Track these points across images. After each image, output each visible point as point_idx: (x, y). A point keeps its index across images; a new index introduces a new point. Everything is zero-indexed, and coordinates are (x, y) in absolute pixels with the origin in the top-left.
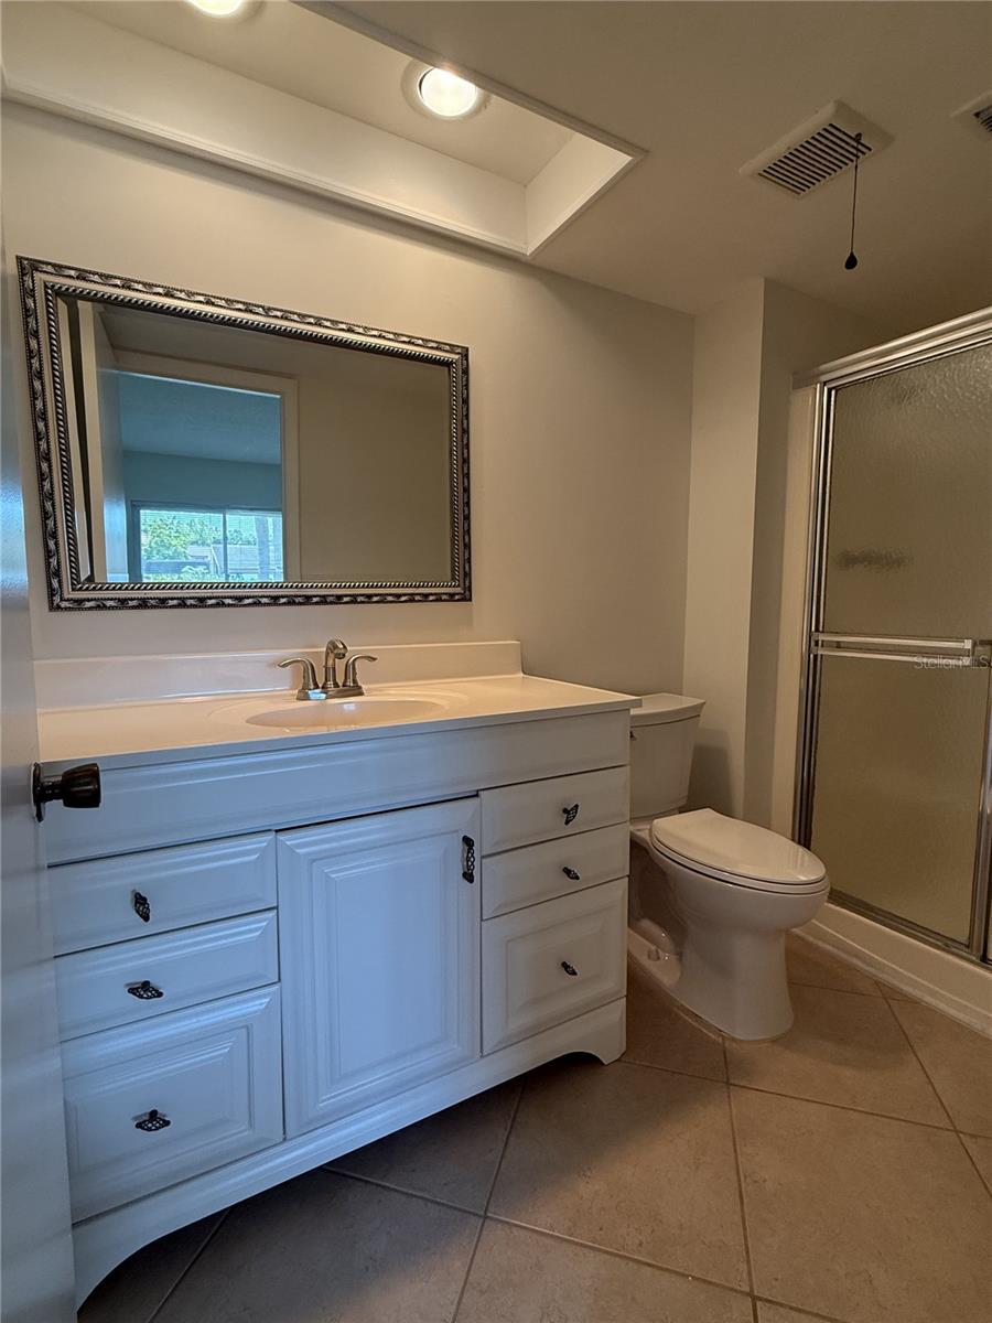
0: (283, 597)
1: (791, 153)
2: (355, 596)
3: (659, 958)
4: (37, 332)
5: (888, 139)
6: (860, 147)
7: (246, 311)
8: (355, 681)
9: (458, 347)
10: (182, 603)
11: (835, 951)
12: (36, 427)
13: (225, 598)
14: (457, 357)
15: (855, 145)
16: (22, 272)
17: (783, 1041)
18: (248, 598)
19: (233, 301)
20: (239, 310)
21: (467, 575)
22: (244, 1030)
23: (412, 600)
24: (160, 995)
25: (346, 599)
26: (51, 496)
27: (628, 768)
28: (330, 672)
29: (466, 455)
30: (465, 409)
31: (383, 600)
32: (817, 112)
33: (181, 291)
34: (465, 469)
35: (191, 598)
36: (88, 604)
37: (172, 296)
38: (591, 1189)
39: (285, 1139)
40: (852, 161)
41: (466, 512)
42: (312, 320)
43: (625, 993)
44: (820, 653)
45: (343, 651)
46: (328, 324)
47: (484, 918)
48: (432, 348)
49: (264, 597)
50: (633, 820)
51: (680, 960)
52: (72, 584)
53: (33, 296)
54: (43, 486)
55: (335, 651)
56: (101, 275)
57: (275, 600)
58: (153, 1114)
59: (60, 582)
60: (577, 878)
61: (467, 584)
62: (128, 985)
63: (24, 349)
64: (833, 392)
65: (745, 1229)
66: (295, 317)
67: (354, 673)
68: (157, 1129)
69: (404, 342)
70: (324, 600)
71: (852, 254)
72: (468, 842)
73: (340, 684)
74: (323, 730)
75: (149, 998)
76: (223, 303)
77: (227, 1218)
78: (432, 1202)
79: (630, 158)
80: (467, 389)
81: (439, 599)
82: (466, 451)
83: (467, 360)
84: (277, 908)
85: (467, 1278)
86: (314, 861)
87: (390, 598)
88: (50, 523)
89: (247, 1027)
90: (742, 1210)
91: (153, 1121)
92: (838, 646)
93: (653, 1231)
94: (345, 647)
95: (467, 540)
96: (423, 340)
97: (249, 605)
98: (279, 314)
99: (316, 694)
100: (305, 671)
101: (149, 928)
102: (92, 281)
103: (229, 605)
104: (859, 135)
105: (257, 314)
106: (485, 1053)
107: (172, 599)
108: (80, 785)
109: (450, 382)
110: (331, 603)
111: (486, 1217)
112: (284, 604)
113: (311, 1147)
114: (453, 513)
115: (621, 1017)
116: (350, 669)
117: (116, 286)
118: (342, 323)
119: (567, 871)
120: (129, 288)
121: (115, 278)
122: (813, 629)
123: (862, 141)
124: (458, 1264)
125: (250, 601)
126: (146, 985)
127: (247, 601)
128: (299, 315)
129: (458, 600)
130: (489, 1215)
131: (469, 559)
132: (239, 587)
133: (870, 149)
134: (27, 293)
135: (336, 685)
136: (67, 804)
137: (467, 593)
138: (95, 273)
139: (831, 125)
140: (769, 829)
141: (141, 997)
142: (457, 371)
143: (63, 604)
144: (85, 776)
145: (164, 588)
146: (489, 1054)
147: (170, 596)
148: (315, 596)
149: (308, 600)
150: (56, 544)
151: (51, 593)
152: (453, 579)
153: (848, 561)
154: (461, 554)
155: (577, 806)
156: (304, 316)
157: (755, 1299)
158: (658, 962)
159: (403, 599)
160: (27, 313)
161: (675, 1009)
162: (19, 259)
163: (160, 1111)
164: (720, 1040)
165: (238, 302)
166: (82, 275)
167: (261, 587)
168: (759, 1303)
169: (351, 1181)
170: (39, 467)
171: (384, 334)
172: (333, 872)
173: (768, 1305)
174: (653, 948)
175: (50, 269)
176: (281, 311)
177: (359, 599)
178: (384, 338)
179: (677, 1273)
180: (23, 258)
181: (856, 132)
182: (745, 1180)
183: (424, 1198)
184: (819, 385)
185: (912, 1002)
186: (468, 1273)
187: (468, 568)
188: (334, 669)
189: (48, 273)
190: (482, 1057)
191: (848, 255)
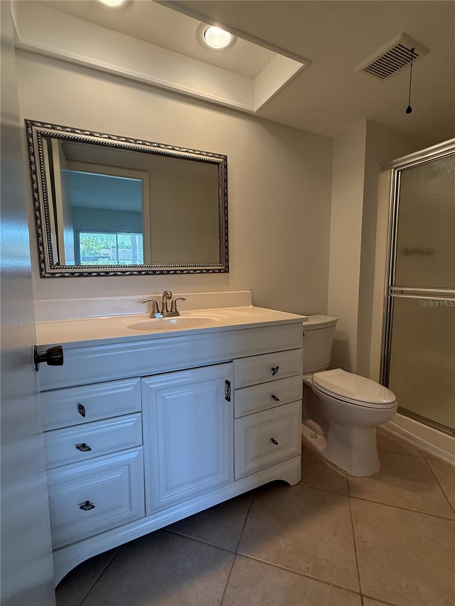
0: (143, 271)
1: (380, 59)
2: (175, 271)
3: (316, 438)
4: (34, 153)
5: (427, 51)
6: (413, 55)
7: (126, 141)
8: (176, 309)
9: (223, 155)
10: (98, 275)
11: (400, 436)
12: (34, 196)
13: (118, 272)
14: (222, 160)
15: (411, 53)
16: (27, 127)
17: (376, 477)
18: (128, 272)
19: (120, 137)
20: (123, 141)
21: (227, 260)
22: (127, 467)
23: (202, 272)
24: (90, 450)
25: (171, 272)
26: (41, 227)
27: (302, 349)
28: (165, 305)
29: (226, 205)
30: (225, 184)
31: (188, 272)
32: (392, 39)
33: (97, 133)
34: (226, 211)
35: (102, 272)
36: (57, 275)
37: (93, 135)
38: (286, 542)
40: (409, 62)
41: (226, 232)
42: (156, 145)
43: (301, 453)
44: (393, 296)
45: (170, 296)
46: (163, 146)
47: (235, 418)
48: (210, 156)
49: (135, 271)
50: (304, 374)
51: (326, 438)
52: (50, 266)
53: (32, 137)
54: (37, 222)
55: (167, 296)
56: (61, 127)
57: (140, 273)
58: (87, 503)
59: (45, 265)
60: (278, 400)
61: (227, 265)
62: (76, 445)
63: (28, 161)
64: (400, 173)
65: (357, 563)
66: (148, 144)
67: (176, 306)
68: (89, 509)
69: (198, 154)
70: (162, 273)
71: (409, 106)
72: (228, 383)
73: (169, 311)
74: (161, 332)
75: (85, 451)
76: (116, 138)
77: (120, 550)
78: (211, 546)
79: (303, 65)
80: (227, 175)
81: (214, 272)
82: (226, 203)
83: (226, 161)
84: (141, 412)
85: (228, 581)
86: (158, 390)
87: (192, 272)
88: (40, 239)
89: (129, 465)
90: (356, 555)
91: (87, 506)
92: (402, 292)
93: (314, 563)
94: (171, 294)
95: (227, 244)
96: (206, 153)
97: (128, 275)
98: (141, 142)
99: (158, 315)
100: (154, 305)
101: (85, 420)
102: (57, 130)
103: (119, 275)
104: (413, 49)
105: (131, 142)
106: (236, 479)
107: (94, 272)
108: (54, 355)
109: (219, 172)
110: (165, 274)
111: (236, 554)
112: (144, 274)
113: (157, 519)
114: (220, 232)
115: (299, 464)
116: (174, 304)
117: (68, 131)
118: (169, 146)
119: (274, 397)
120: (74, 132)
121: (68, 128)
122: (390, 285)
123: (414, 52)
124: (224, 574)
125: (129, 273)
126: (84, 445)
128: (150, 142)
129: (223, 272)
130: (239, 553)
131: (228, 253)
132: (124, 267)
133: (418, 56)
134: (29, 135)
135: (167, 311)
136: (49, 364)
137: (227, 269)
138: (59, 126)
139: (399, 45)
140: (368, 378)
141: (82, 450)
142: (222, 167)
143: (46, 275)
144: (55, 352)
145: (90, 268)
146: (238, 480)
147: (93, 271)
148: (158, 271)
149: (154, 273)
150: (43, 248)
151: (41, 270)
152: (220, 263)
153: (407, 252)
154: (224, 251)
155: (278, 367)
156: (152, 143)
157: (362, 596)
158: (316, 440)
159: (198, 272)
160: (30, 145)
162: (26, 121)
163: (90, 501)
164: (345, 476)
165: (123, 137)
166: (53, 127)
167: (133, 267)
168: (364, 598)
169: (175, 535)
170: (35, 214)
171: (188, 150)
172: (166, 396)
173: (368, 599)
174: (314, 433)
175: (39, 124)
176: (142, 141)
177: (178, 272)
178: (188, 152)
179: (326, 583)
180: (27, 120)
181: (412, 48)
182: (357, 539)
183: (208, 545)
184: (393, 169)
185: (438, 460)
186: (229, 578)
187: (227, 258)
188: (166, 304)
189: (38, 126)
190: (234, 481)
191: (408, 107)
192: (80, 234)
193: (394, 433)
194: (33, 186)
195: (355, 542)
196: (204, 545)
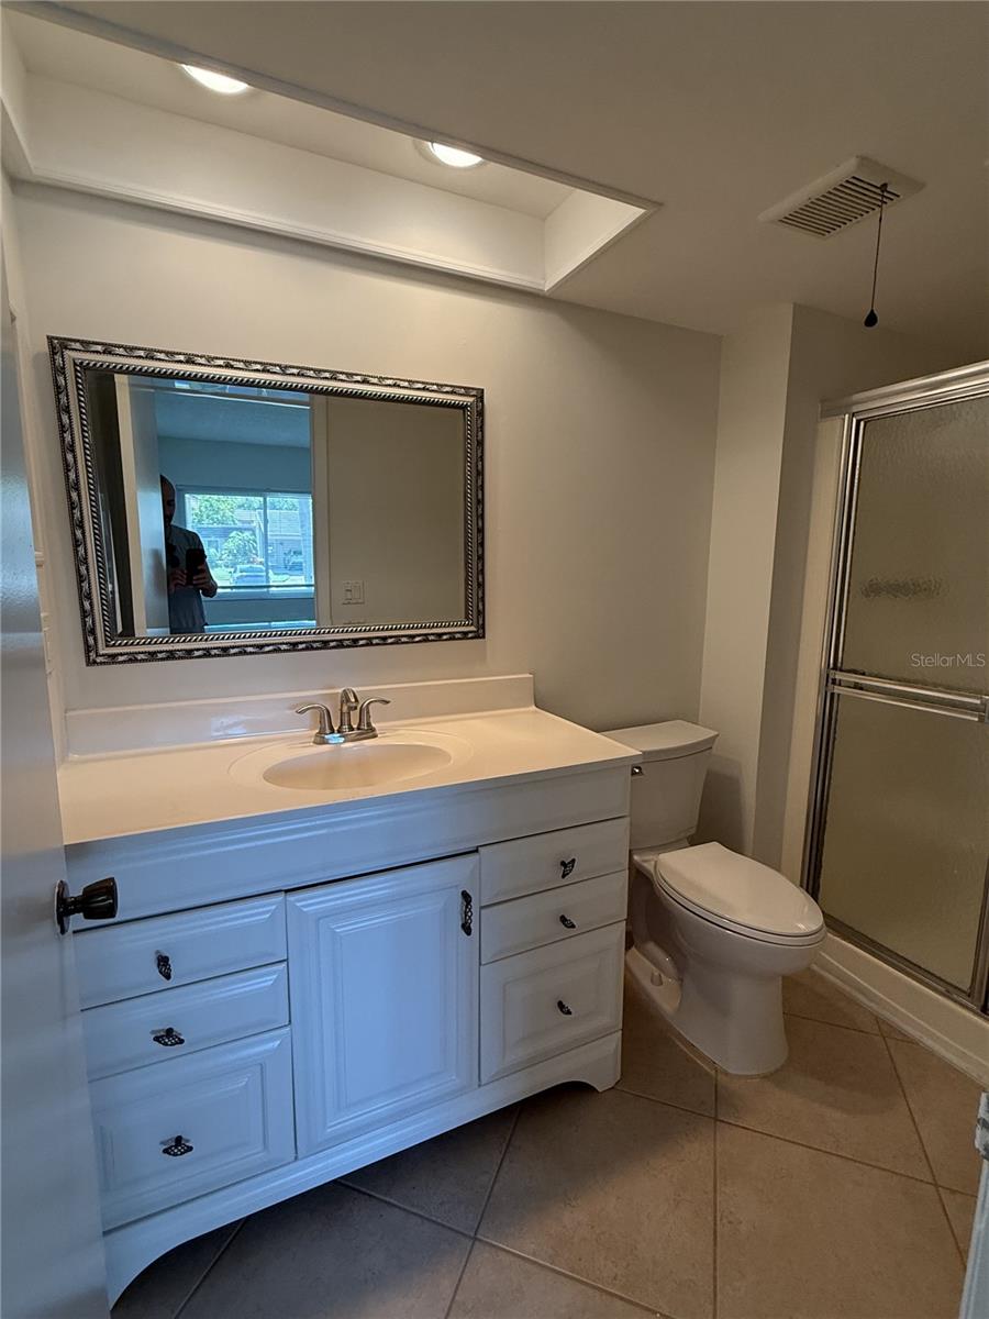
0: (301, 643)
1: (812, 202)
2: (370, 639)
3: (661, 983)
4: (68, 407)
5: (917, 186)
6: (887, 194)
7: (264, 371)
8: (369, 724)
9: (473, 389)
10: (207, 654)
12: (70, 497)
13: (247, 646)
14: (471, 399)
15: (880, 192)
16: (53, 352)
17: (775, 1077)
18: (268, 645)
19: (250, 363)
20: (257, 370)
21: (481, 613)
22: (258, 1067)
23: (426, 640)
24: (182, 1041)
25: (361, 642)
26: (85, 561)
27: (627, 820)
28: (345, 718)
29: (480, 496)
30: (479, 451)
31: (398, 641)
32: (838, 166)
33: (201, 357)
34: (480, 509)
36: (121, 658)
37: (194, 363)
38: (574, 1218)
39: (296, 1158)
41: (480, 552)
42: (327, 375)
43: (621, 1026)
44: (837, 691)
45: (355, 705)
46: (343, 377)
47: (483, 963)
48: (447, 392)
49: (283, 644)
51: (681, 986)
52: (106, 641)
53: (64, 373)
54: (77, 552)
56: (125, 348)
57: (294, 646)
58: (179, 1140)
59: (95, 639)
60: (573, 926)
61: (481, 622)
62: (153, 1032)
63: (57, 423)
64: (862, 424)
65: (715, 1269)
66: (311, 373)
67: (368, 717)
68: (182, 1153)
69: (418, 389)
70: (340, 644)
71: (872, 311)
72: (466, 897)
73: (355, 726)
75: (172, 1045)
76: (241, 365)
77: (243, 1226)
78: (427, 1219)
79: (642, 211)
80: (482, 431)
81: (452, 637)
82: (480, 492)
83: (482, 401)
84: (287, 960)
85: (454, 1297)
86: (320, 919)
87: (404, 639)
88: (85, 585)
89: (261, 1064)
90: (715, 1251)
91: (178, 1146)
93: (628, 1265)
94: (357, 700)
95: (480, 580)
96: (437, 385)
97: (270, 652)
98: (295, 371)
99: (335, 738)
100: (322, 717)
101: (170, 983)
102: (117, 355)
103: (251, 653)
104: (885, 185)
105: (275, 373)
106: (484, 1080)
107: (198, 649)
108: (98, 902)
109: (465, 424)
110: (348, 646)
111: (475, 1239)
112: (303, 649)
113: (321, 1165)
114: (467, 555)
115: (617, 1046)
116: (364, 713)
117: (140, 357)
118: (357, 375)
119: (563, 919)
120: (152, 358)
121: (139, 349)
122: (831, 666)
123: (888, 189)
124: (446, 1283)
125: (271, 648)
126: (169, 1032)
127: (267, 649)
128: (315, 370)
129: (472, 638)
130: (479, 1236)
131: (483, 598)
132: (260, 636)
133: (898, 196)
134: (59, 370)
135: (351, 729)
136: (87, 916)
137: (481, 631)
138: (119, 347)
139: (854, 178)
140: (778, 870)
141: (166, 1044)
142: (472, 414)
143: (99, 660)
144: (101, 894)
146: (488, 1083)
147: (196, 647)
148: (333, 641)
149: (325, 645)
150: (91, 604)
151: (88, 649)
152: (467, 618)
154: (475, 594)
155: (573, 861)
156: (320, 371)
158: (661, 987)
159: (417, 639)
160: (59, 390)
161: (674, 1038)
162: (50, 339)
163: (184, 1136)
164: (713, 1073)
165: (256, 363)
166: (108, 349)
167: (280, 635)
170: (74, 535)
171: (398, 382)
172: (338, 927)
174: (657, 972)
175: (78, 346)
176: (297, 368)
177: (374, 641)
178: (399, 386)
179: (647, 1309)
180: (53, 337)
181: (883, 182)
182: (721, 1220)
183: (421, 1216)
184: (847, 416)
185: (911, 1042)
186: (456, 1292)
187: (481, 607)
188: (349, 713)
189: (76, 350)
190: (480, 1086)
191: (868, 313)
192: (187, 496)
193: (826, 975)
194: (67, 477)
195: (715, 1224)
196: (412, 1216)
